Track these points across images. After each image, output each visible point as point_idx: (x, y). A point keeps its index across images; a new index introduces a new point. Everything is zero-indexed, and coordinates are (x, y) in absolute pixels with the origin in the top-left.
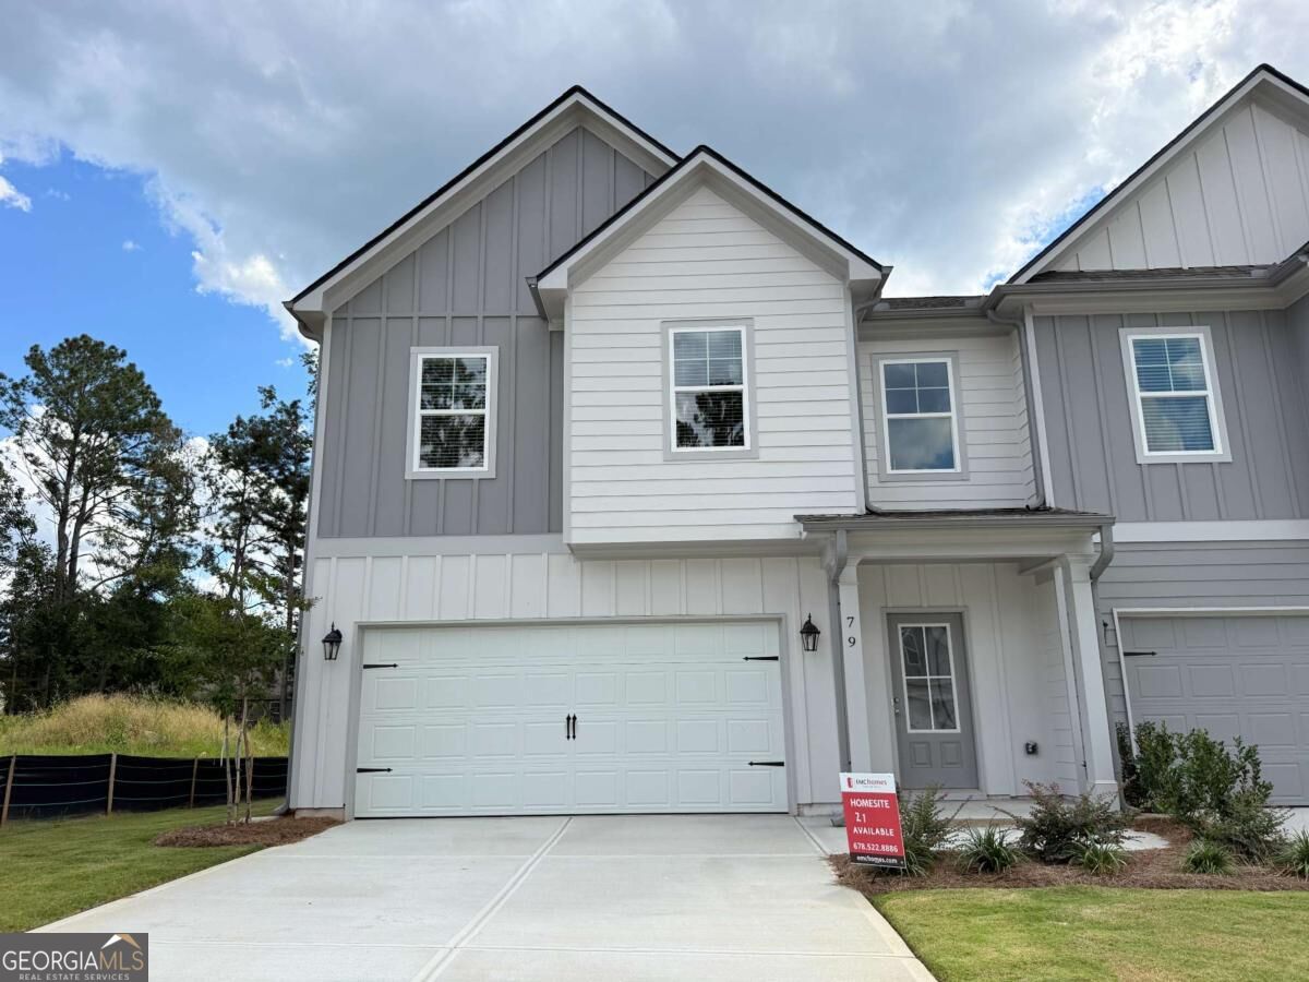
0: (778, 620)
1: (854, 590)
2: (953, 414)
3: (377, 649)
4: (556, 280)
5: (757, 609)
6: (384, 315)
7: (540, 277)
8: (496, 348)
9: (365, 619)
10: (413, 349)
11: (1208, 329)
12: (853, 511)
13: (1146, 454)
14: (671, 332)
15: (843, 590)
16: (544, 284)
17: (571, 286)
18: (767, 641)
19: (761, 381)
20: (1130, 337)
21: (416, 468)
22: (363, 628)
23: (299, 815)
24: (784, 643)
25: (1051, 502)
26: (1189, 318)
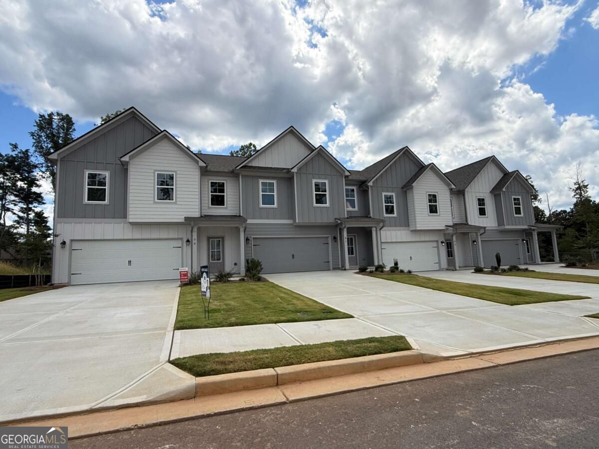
0: (181, 239)
1: (196, 233)
2: (225, 194)
3: (76, 246)
4: (126, 159)
5: (176, 237)
6: (76, 160)
7: (121, 157)
8: (109, 172)
9: (72, 238)
10: (85, 170)
11: (276, 180)
12: (198, 216)
13: (262, 206)
14: (156, 173)
15: (193, 234)
16: (123, 159)
17: (130, 159)
18: (179, 243)
19: (178, 186)
20: (261, 181)
21: (86, 201)
22: (72, 241)
23: (55, 285)
24: (182, 244)
25: (241, 215)
26: (273, 178)
